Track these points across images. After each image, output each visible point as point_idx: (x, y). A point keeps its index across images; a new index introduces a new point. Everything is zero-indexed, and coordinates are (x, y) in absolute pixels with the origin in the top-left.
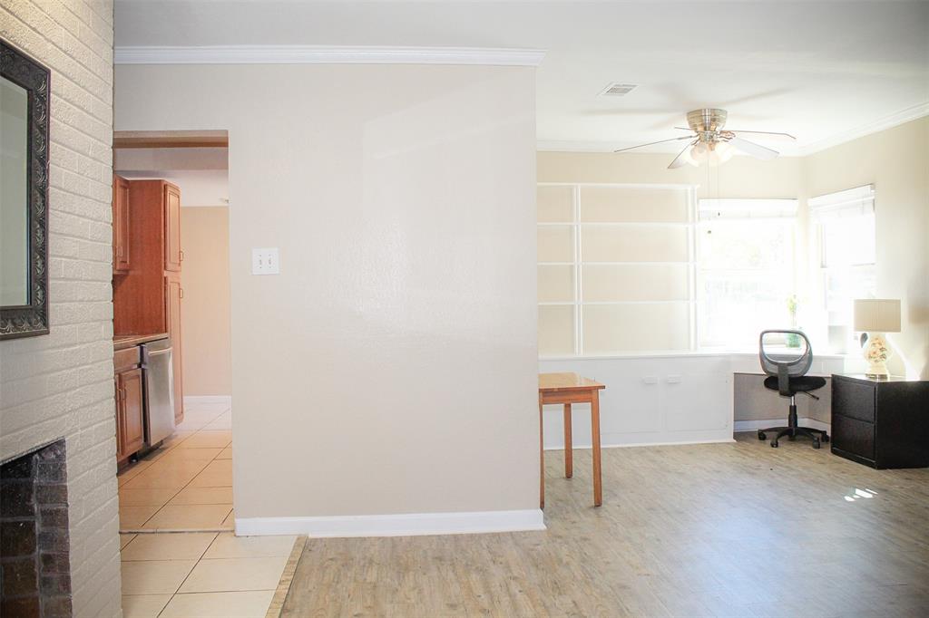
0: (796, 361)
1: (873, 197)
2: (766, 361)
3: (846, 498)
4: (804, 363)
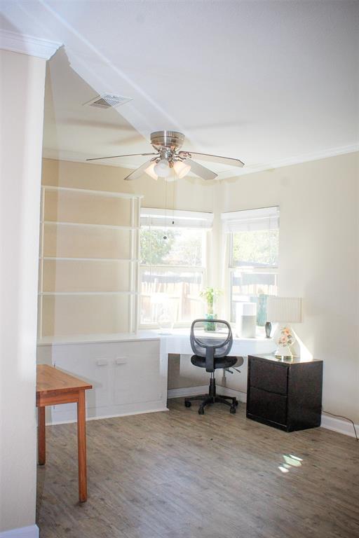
0: (221, 344)
1: (278, 216)
2: (195, 343)
3: (281, 468)
4: (226, 346)
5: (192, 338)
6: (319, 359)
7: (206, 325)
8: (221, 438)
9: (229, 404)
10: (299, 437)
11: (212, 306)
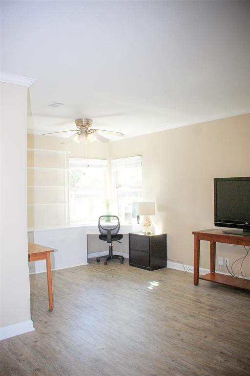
0: (114, 228)
2: (101, 228)
3: (149, 287)
4: (117, 229)
5: (99, 226)
6: (164, 233)
7: (105, 218)
8: (117, 276)
9: (120, 259)
10: (157, 273)
11: (108, 208)
